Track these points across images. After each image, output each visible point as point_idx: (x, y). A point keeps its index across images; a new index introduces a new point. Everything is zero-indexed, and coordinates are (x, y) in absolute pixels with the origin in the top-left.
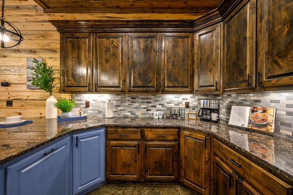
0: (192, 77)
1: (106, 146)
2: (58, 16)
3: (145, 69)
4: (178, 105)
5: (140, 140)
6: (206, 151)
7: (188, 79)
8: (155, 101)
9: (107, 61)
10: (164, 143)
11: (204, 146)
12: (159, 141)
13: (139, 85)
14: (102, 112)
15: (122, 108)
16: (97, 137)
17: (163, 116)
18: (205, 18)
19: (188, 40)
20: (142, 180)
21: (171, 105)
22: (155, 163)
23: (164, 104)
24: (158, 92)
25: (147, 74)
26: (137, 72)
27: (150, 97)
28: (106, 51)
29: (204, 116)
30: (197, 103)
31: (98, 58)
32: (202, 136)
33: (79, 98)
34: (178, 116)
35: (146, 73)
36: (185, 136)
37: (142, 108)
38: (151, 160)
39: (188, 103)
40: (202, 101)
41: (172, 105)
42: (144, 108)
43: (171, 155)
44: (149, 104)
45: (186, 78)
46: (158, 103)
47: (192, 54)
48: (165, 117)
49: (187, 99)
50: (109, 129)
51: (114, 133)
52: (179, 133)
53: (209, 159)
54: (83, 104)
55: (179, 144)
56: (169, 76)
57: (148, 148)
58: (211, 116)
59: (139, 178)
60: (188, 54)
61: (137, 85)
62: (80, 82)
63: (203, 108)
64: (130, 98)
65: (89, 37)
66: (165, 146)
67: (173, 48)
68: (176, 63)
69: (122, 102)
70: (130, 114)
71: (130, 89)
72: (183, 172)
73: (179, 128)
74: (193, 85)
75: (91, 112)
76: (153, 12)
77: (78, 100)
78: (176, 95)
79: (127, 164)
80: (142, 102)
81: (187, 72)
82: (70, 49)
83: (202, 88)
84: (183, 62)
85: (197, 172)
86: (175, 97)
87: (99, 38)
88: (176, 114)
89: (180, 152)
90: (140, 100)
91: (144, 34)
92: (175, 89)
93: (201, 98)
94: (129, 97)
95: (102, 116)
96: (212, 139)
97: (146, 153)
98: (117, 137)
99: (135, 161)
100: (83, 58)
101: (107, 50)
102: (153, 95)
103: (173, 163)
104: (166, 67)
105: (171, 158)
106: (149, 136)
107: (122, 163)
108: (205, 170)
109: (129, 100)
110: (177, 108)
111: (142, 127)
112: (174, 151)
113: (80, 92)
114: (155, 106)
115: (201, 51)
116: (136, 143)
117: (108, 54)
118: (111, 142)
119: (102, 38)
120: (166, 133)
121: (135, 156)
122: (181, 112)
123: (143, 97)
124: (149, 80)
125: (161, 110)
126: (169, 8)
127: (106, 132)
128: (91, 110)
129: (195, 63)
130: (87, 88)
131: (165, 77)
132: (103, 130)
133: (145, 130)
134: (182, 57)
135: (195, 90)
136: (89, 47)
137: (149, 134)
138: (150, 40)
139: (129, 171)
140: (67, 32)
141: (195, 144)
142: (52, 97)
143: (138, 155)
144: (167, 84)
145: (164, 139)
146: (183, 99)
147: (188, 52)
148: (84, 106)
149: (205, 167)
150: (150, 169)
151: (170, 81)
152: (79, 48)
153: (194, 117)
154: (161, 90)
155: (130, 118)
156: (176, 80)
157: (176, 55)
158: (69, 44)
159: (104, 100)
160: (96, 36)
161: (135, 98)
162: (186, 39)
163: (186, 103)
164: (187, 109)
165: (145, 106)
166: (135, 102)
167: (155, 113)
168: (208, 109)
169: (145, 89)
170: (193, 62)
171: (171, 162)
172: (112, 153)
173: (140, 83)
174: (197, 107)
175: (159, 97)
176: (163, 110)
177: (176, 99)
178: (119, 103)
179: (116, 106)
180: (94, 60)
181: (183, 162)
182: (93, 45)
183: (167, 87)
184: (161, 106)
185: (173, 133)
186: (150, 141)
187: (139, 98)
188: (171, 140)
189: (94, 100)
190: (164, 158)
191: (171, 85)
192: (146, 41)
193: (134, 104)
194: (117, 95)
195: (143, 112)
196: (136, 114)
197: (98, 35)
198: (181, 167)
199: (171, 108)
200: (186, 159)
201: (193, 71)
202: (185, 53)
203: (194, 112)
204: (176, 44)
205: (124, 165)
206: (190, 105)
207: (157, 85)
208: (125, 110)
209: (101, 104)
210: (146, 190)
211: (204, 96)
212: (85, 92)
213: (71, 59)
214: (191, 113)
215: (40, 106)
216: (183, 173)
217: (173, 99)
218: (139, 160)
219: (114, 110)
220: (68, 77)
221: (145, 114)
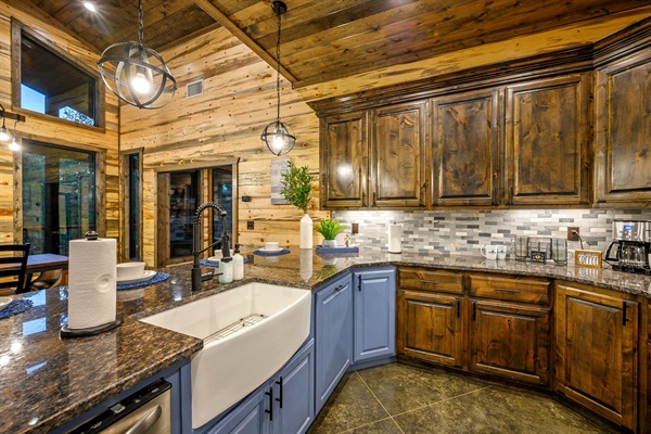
0: (588, 170)
1: (398, 298)
2: (311, 91)
3: (468, 163)
4: (548, 231)
5: (461, 295)
6: (627, 332)
7: (575, 177)
8: (487, 223)
9: (393, 153)
10: (514, 306)
11: (620, 321)
12: (502, 300)
13: (455, 194)
14: (379, 242)
15: (416, 237)
16: (385, 280)
17: (508, 255)
18: (626, 34)
19: (576, 89)
20: (465, 369)
21: (526, 233)
22: (493, 341)
23: (509, 231)
24: (497, 205)
25: (473, 172)
26: (452, 169)
27: (475, 216)
28: (392, 137)
29: (626, 261)
30: (604, 230)
31: (378, 150)
32: (614, 299)
33: (342, 218)
34: (548, 256)
35: (469, 169)
36: (568, 296)
37: (458, 237)
38: (484, 335)
39: (578, 229)
40: (620, 226)
41: (532, 233)
42: (463, 238)
43: (532, 333)
44: (475, 230)
45: (571, 173)
46: (496, 228)
47: (587, 118)
48: (512, 257)
49: (572, 221)
50: (402, 270)
51: (412, 278)
52: (551, 290)
53: (637, 349)
54: (348, 228)
55: (551, 313)
56: (525, 173)
57: (478, 312)
58: (647, 260)
59: (459, 364)
60: (576, 121)
61: (450, 194)
62: (350, 192)
63: (620, 242)
64: (432, 219)
65: (363, 117)
66: (515, 313)
67: (534, 111)
68: (541, 143)
69: (416, 226)
70: (432, 247)
71: (436, 200)
72: (563, 372)
73: (551, 279)
74: (591, 188)
75: (362, 241)
76: (483, 43)
77: (341, 221)
78: (542, 212)
79: (436, 333)
80: (458, 226)
81: (572, 159)
82: (334, 141)
83: (619, 196)
84: (562, 139)
85: (602, 375)
86: (539, 216)
87: (380, 115)
88: (543, 253)
89: (554, 330)
90: (453, 222)
91: (465, 94)
92: (540, 199)
93: (617, 217)
94: (430, 215)
95: (379, 249)
96: (644, 308)
97: (474, 318)
98: (418, 285)
99: (452, 332)
100: (354, 152)
101: (394, 134)
102: (483, 212)
103: (536, 349)
104: (516, 154)
105: (532, 338)
106: (481, 289)
107: (427, 330)
108: (623, 371)
109: (430, 222)
110: (544, 241)
111: (465, 271)
112: (539, 325)
113: (348, 208)
114: (489, 235)
115: (614, 109)
116: (453, 298)
117: (395, 142)
118: (407, 292)
119: (385, 114)
120: (520, 287)
121: (452, 322)
122: (554, 247)
123: (460, 215)
124: (478, 182)
125: (501, 243)
126: (522, 24)
127: (398, 274)
128: (361, 238)
129: (598, 136)
130: (360, 202)
131: (513, 176)
132: (392, 271)
133: (472, 277)
134: (559, 129)
135: (595, 200)
136: (364, 133)
137: (480, 285)
138: (479, 105)
139: (439, 347)
140: (330, 115)
141: (593, 315)
142: (307, 215)
143: (457, 320)
144: (521, 189)
145: (514, 298)
146: (561, 220)
147: (576, 115)
148: (350, 231)
149: (624, 366)
150: (482, 352)
151: (528, 182)
152: (348, 137)
153: (594, 261)
154: (504, 200)
155: (432, 255)
156: (542, 179)
157: (543, 126)
158: (333, 134)
159: (382, 222)
160: (375, 114)
161: (443, 219)
162: (570, 91)
163: (570, 229)
164: (574, 243)
165: (465, 234)
166: (443, 226)
167: (489, 248)
168: (640, 244)
169: (467, 200)
170: (590, 136)
171: (532, 346)
172: (407, 310)
173: (456, 189)
174: (604, 239)
175: (498, 215)
176: (508, 244)
177: (542, 220)
178: (410, 227)
179: (405, 232)
180: (371, 155)
181: (564, 351)
182: (369, 130)
183: (519, 195)
184: (502, 235)
185: (534, 288)
186: (481, 298)
187: (450, 218)
188: (532, 303)
189: (366, 222)
190: (514, 336)
191: (530, 191)
192: (471, 108)
193: (441, 229)
194: (406, 212)
195: (459, 246)
196: (446, 249)
197: (378, 110)
198: (558, 361)
199: (529, 239)
200: (570, 345)
201: (591, 157)
202: (569, 121)
203: (593, 249)
204: (543, 103)
205: (430, 336)
206: (581, 234)
207: (495, 192)
208: (422, 240)
209: (378, 228)
210: (474, 389)
211: (626, 211)
212: (357, 208)
213: (335, 156)
214: (585, 253)
215: (287, 229)
216: (561, 373)
217: (532, 220)
218: (459, 330)
219: (402, 239)
220: (331, 185)
221: (465, 250)
